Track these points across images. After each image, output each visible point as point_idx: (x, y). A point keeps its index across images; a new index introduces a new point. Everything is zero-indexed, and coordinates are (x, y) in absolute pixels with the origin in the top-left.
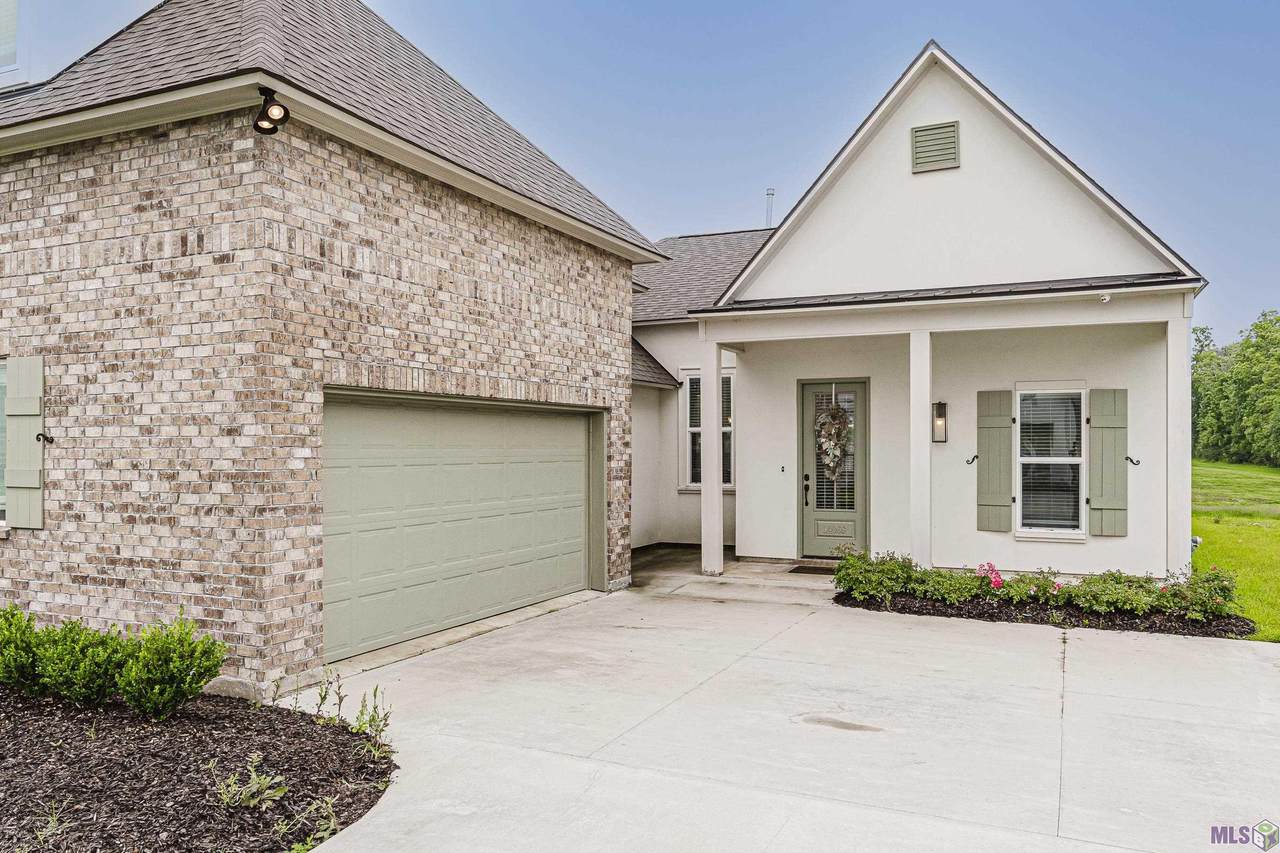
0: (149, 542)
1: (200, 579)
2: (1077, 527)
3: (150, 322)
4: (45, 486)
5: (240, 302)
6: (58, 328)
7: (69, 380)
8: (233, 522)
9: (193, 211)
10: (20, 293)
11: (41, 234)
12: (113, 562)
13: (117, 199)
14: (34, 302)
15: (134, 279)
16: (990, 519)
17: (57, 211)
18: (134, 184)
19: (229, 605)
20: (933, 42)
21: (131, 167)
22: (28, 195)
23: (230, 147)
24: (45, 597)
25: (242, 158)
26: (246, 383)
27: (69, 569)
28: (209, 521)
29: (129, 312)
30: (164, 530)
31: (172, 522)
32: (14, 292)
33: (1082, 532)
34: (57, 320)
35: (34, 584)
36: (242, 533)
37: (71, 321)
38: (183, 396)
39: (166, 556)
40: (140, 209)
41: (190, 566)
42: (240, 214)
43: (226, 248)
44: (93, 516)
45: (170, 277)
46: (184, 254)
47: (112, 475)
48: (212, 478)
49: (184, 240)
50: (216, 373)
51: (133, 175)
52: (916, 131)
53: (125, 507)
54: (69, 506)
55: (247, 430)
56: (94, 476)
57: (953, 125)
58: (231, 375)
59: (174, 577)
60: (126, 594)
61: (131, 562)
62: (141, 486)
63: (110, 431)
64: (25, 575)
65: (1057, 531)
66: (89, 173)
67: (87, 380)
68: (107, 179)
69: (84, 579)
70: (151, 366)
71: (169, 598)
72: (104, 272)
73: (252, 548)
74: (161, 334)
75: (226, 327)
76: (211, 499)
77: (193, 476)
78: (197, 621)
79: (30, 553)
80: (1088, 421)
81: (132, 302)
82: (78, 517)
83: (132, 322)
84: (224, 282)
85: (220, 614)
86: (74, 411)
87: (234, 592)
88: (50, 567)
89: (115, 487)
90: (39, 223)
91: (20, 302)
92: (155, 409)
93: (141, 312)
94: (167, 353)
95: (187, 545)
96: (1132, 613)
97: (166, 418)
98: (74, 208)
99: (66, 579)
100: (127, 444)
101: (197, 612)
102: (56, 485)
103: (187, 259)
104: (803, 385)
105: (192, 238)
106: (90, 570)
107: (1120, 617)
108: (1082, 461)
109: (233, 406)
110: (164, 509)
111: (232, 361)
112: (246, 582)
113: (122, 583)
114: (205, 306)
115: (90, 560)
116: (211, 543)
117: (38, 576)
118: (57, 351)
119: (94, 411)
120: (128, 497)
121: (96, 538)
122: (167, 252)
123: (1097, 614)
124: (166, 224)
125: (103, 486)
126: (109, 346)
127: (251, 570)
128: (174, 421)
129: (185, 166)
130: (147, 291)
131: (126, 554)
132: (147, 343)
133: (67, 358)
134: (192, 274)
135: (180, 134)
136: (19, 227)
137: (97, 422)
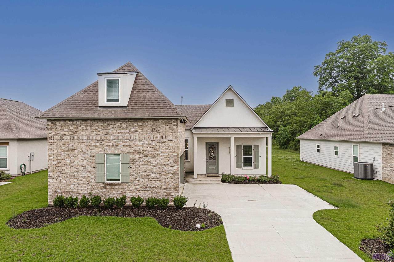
0: (154, 184)
1: (166, 189)
2: (252, 167)
3: (155, 149)
4: (130, 175)
5: (174, 147)
6: (133, 149)
7: (135, 158)
8: (173, 180)
9: (164, 133)
10: (123, 143)
11: (129, 133)
12: (147, 187)
13: (147, 129)
14: (126, 144)
15: (151, 142)
16: (239, 166)
17: (133, 129)
18: (151, 127)
19: (172, 192)
20: (230, 85)
21: (150, 124)
22: (125, 126)
23: (172, 124)
24: (131, 194)
25: (174, 125)
26: (175, 159)
27: (136, 189)
28: (168, 180)
29: (150, 147)
30: (158, 182)
31: (160, 180)
32: (122, 142)
33: (252, 168)
34: (133, 148)
35: (127, 192)
36: (175, 182)
37: (136, 148)
38: (162, 161)
39: (158, 186)
40: (152, 131)
41: (164, 187)
42: (174, 134)
43: (171, 139)
44: (141, 180)
45: (159, 142)
46: (162, 139)
47: (146, 173)
48: (168, 173)
49: (162, 137)
50: (169, 158)
51: (151, 126)
52: (226, 100)
53: (150, 178)
54: (136, 179)
55: (175, 166)
56: (143, 173)
57: (233, 99)
58: (172, 158)
59: (160, 189)
60: (150, 192)
61: (151, 187)
62: (154, 175)
63: (146, 166)
64: (125, 190)
65: (249, 168)
66: (141, 124)
67: (140, 158)
68: (145, 126)
69: (140, 190)
70: (155, 156)
71: (159, 192)
72: (144, 140)
73: (176, 184)
74: (157, 151)
75: (171, 151)
76: (168, 177)
77: (165, 174)
78: (165, 195)
79: (126, 187)
80: (253, 150)
81: (150, 146)
82: (138, 180)
83: (151, 149)
84: (171, 144)
85: (170, 194)
86: (137, 163)
87: (173, 190)
88: (131, 189)
89: (147, 175)
90: (128, 131)
91: (123, 144)
92: (156, 163)
93: (153, 147)
94: (158, 154)
95: (163, 184)
96: (267, 182)
97: (159, 164)
98: (137, 129)
99: (135, 191)
100: (150, 168)
101: (165, 194)
102: (133, 175)
103: (163, 140)
104: (206, 143)
105: (164, 137)
106: (141, 189)
107: (265, 182)
108: (252, 156)
109: (172, 163)
110: (158, 178)
111: (172, 156)
112: (176, 189)
113: (149, 191)
114: (167, 147)
115: (141, 187)
116: (168, 183)
117: (128, 190)
118: (133, 153)
119: (142, 163)
120: (150, 177)
121: (142, 184)
122: (159, 138)
123: (262, 182)
124: (158, 134)
125: (144, 175)
126: (145, 152)
127: (176, 187)
128: (160, 165)
129: (162, 125)
130: (154, 144)
131: (149, 186)
132: (154, 152)
133: (136, 154)
134: (164, 142)
135: (162, 120)
136: (122, 131)
137: (143, 165)
